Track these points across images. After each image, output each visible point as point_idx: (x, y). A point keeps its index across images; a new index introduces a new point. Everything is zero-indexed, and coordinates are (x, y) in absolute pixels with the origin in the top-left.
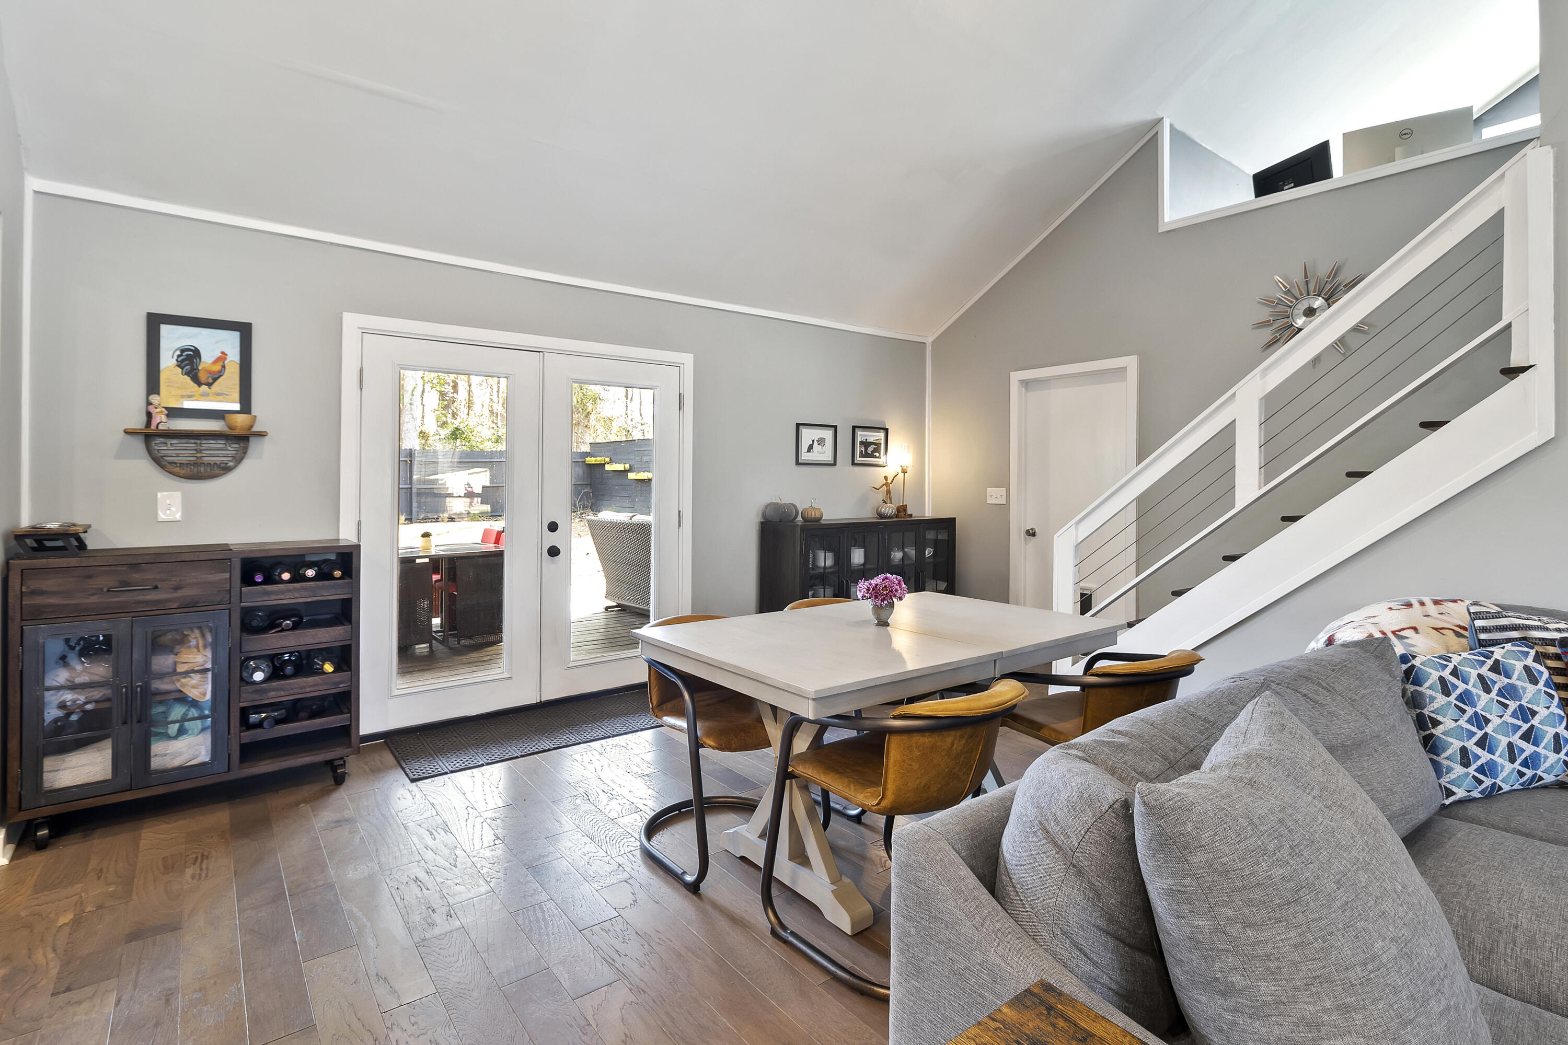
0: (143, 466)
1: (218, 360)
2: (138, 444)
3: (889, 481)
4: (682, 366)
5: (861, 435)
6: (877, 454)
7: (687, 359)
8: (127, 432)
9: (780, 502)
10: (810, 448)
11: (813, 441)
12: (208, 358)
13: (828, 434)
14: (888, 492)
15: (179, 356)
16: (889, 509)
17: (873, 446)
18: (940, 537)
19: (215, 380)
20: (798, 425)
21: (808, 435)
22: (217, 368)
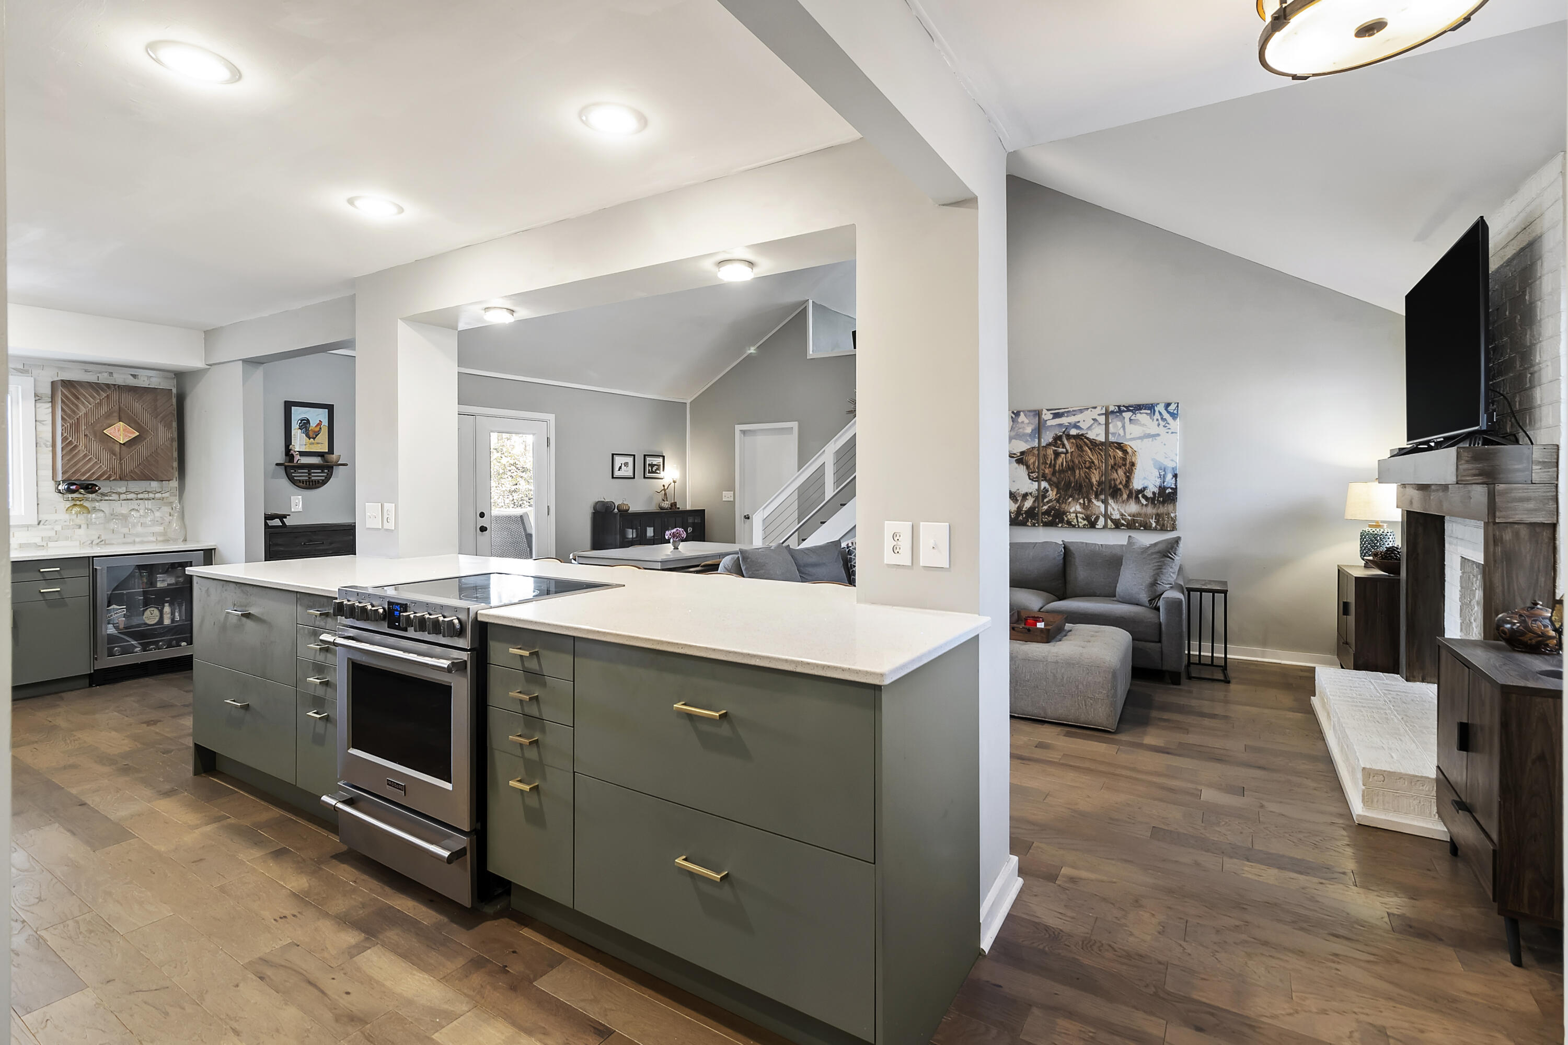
0: (284, 482)
1: (318, 425)
2: (281, 471)
3: (666, 488)
4: (548, 421)
5: (649, 460)
6: (658, 471)
7: (551, 417)
8: (277, 464)
9: (604, 500)
10: (620, 468)
11: (622, 464)
12: (313, 424)
13: (630, 460)
14: (665, 494)
15: (300, 423)
16: (666, 504)
17: (656, 467)
18: (696, 521)
19: (317, 436)
20: (613, 455)
21: (619, 461)
22: (317, 429)
